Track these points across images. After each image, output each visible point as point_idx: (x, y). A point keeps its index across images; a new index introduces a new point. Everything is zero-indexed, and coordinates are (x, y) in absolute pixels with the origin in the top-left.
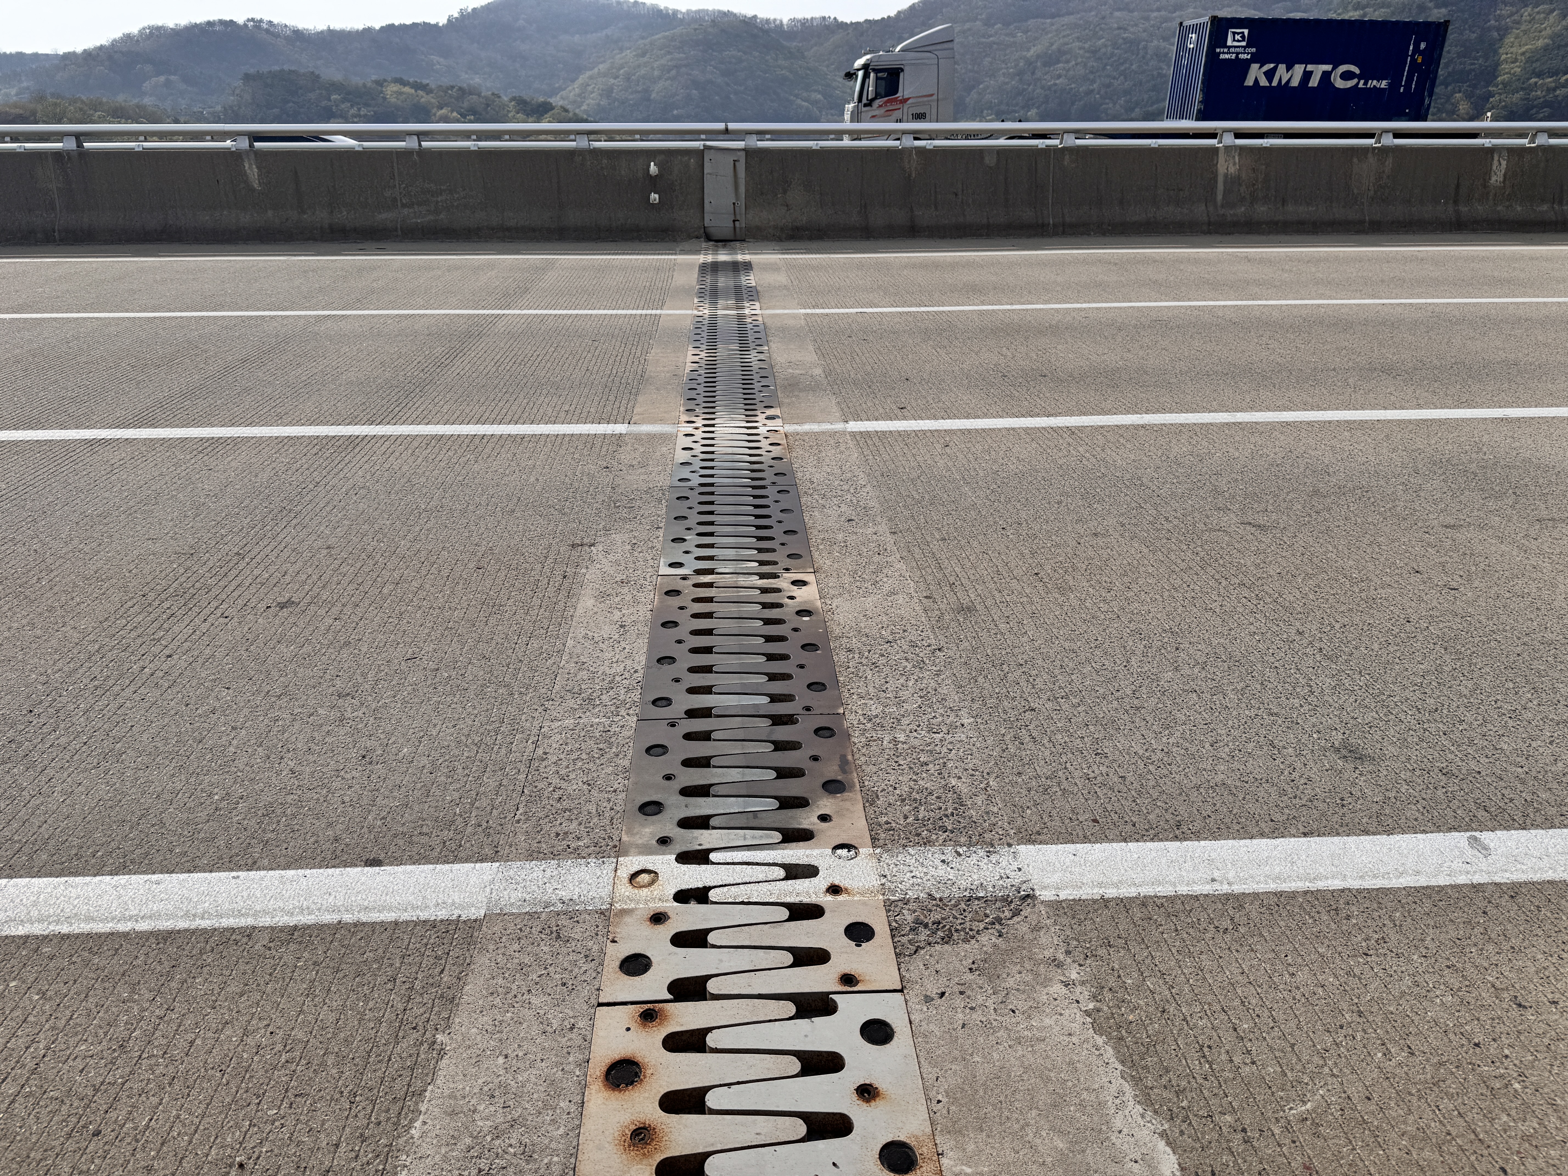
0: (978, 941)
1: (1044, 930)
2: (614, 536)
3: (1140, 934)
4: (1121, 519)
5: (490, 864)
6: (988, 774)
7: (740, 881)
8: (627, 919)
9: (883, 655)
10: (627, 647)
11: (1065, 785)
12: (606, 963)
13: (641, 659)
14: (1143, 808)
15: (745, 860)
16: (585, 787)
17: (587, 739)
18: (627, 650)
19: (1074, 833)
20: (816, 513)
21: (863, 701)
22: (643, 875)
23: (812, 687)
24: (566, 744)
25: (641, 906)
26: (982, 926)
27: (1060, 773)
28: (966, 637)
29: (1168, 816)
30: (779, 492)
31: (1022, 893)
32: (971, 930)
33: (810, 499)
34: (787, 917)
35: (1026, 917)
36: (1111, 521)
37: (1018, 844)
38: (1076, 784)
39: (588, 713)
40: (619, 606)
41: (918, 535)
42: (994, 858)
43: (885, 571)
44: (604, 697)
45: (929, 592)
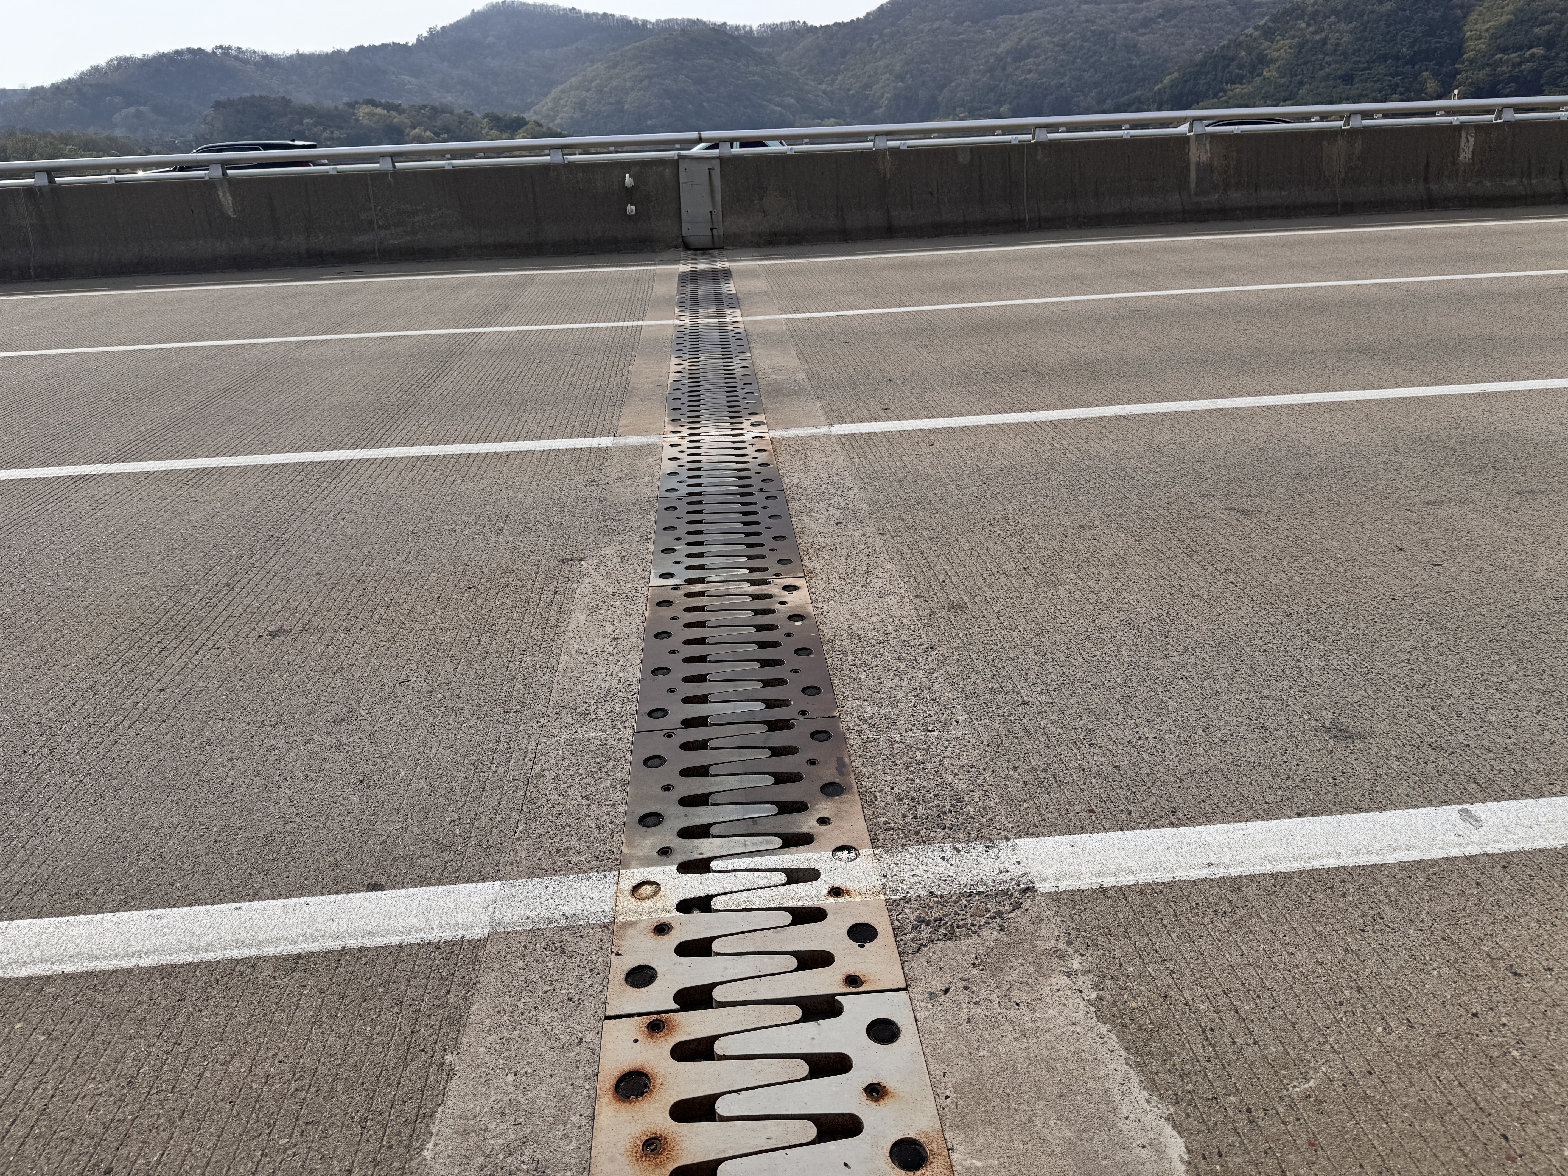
0: (980, 936)
1: (1045, 922)
2: (604, 549)
3: (1140, 921)
4: (1106, 511)
5: (491, 883)
6: (984, 769)
7: (742, 888)
8: (631, 932)
9: (876, 656)
10: (621, 660)
11: (1060, 777)
12: (611, 976)
13: (635, 671)
14: (1139, 797)
15: (747, 866)
16: (584, 801)
17: (585, 754)
18: (621, 663)
19: (1071, 824)
20: (805, 518)
21: (858, 703)
22: (645, 887)
23: (806, 692)
24: (564, 760)
25: (645, 918)
26: (983, 921)
27: (1055, 765)
28: (958, 634)
29: (1164, 803)
30: (766, 498)
31: (1022, 886)
32: (973, 925)
33: (797, 503)
34: (790, 922)
35: (1027, 910)
36: (1095, 513)
37: (1016, 838)
38: (1071, 775)
39: (584, 728)
40: (611, 620)
41: (907, 535)
42: (993, 852)
43: (875, 573)
44: (599, 711)
45: (919, 591)
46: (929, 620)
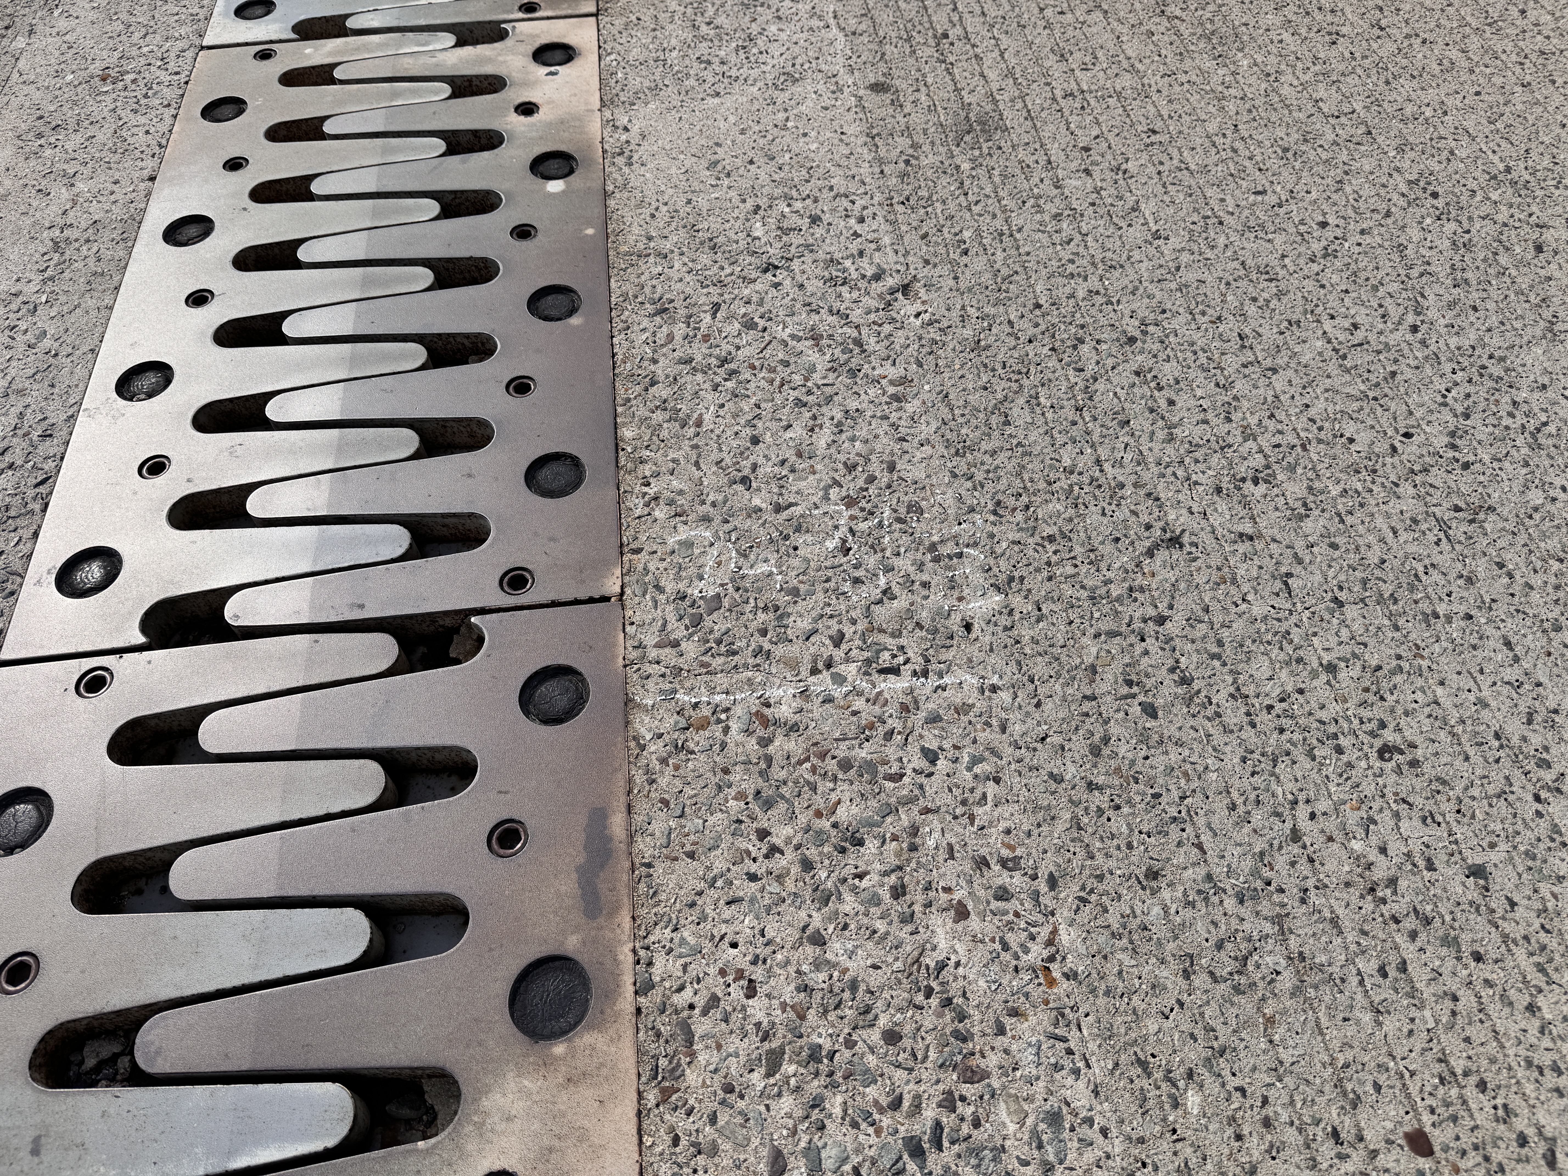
45: (882, 67)
46: (903, 175)
